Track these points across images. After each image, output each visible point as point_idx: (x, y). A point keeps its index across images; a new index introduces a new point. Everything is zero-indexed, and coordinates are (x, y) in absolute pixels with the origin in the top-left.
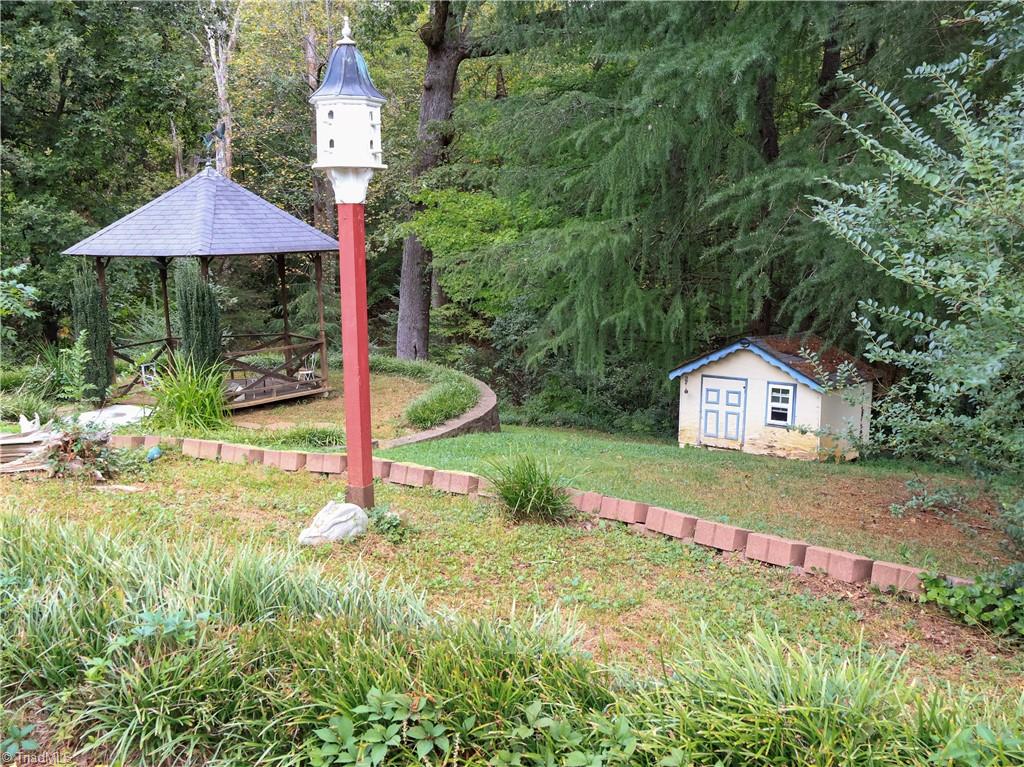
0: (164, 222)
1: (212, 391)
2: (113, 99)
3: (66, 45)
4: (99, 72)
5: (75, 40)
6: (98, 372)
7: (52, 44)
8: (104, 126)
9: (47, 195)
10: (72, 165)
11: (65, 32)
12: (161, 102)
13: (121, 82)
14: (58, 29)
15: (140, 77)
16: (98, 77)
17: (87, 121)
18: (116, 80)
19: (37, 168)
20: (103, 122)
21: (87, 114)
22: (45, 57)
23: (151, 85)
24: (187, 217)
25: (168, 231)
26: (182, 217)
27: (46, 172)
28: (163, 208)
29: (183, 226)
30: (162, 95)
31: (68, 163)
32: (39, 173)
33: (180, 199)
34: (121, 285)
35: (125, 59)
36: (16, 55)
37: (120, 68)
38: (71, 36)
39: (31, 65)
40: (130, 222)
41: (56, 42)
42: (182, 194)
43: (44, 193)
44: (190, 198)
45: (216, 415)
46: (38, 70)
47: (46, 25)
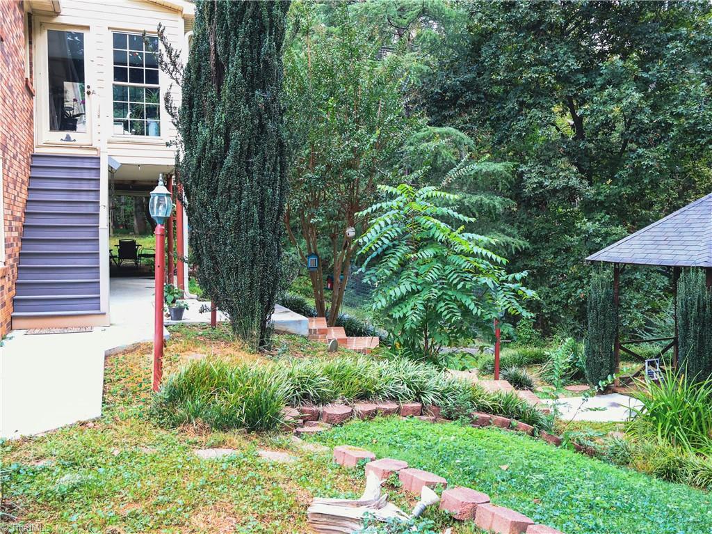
0: (676, 234)
1: (700, 406)
2: (662, 138)
3: (629, 100)
4: (653, 118)
5: (637, 96)
6: (602, 364)
7: (620, 100)
8: (652, 161)
9: (602, 214)
10: (627, 191)
11: (630, 91)
12: (703, 137)
13: (671, 125)
14: (625, 89)
15: (687, 119)
16: (651, 121)
17: (640, 156)
18: (666, 123)
19: (599, 194)
20: (652, 157)
21: (640, 151)
22: (612, 111)
23: (696, 124)
24: (699, 229)
25: (679, 243)
26: (694, 230)
27: (605, 196)
28: (678, 221)
29: (694, 238)
30: (704, 132)
31: (623, 189)
32: (600, 198)
33: (695, 212)
34: (654, 283)
35: (676, 106)
36: (592, 111)
37: (672, 113)
38: (634, 93)
39: (601, 118)
40: (646, 234)
41: (622, 98)
42: (699, 208)
43: (601, 212)
44: (704, 212)
45: (702, 430)
46: (607, 121)
47: (616, 87)
